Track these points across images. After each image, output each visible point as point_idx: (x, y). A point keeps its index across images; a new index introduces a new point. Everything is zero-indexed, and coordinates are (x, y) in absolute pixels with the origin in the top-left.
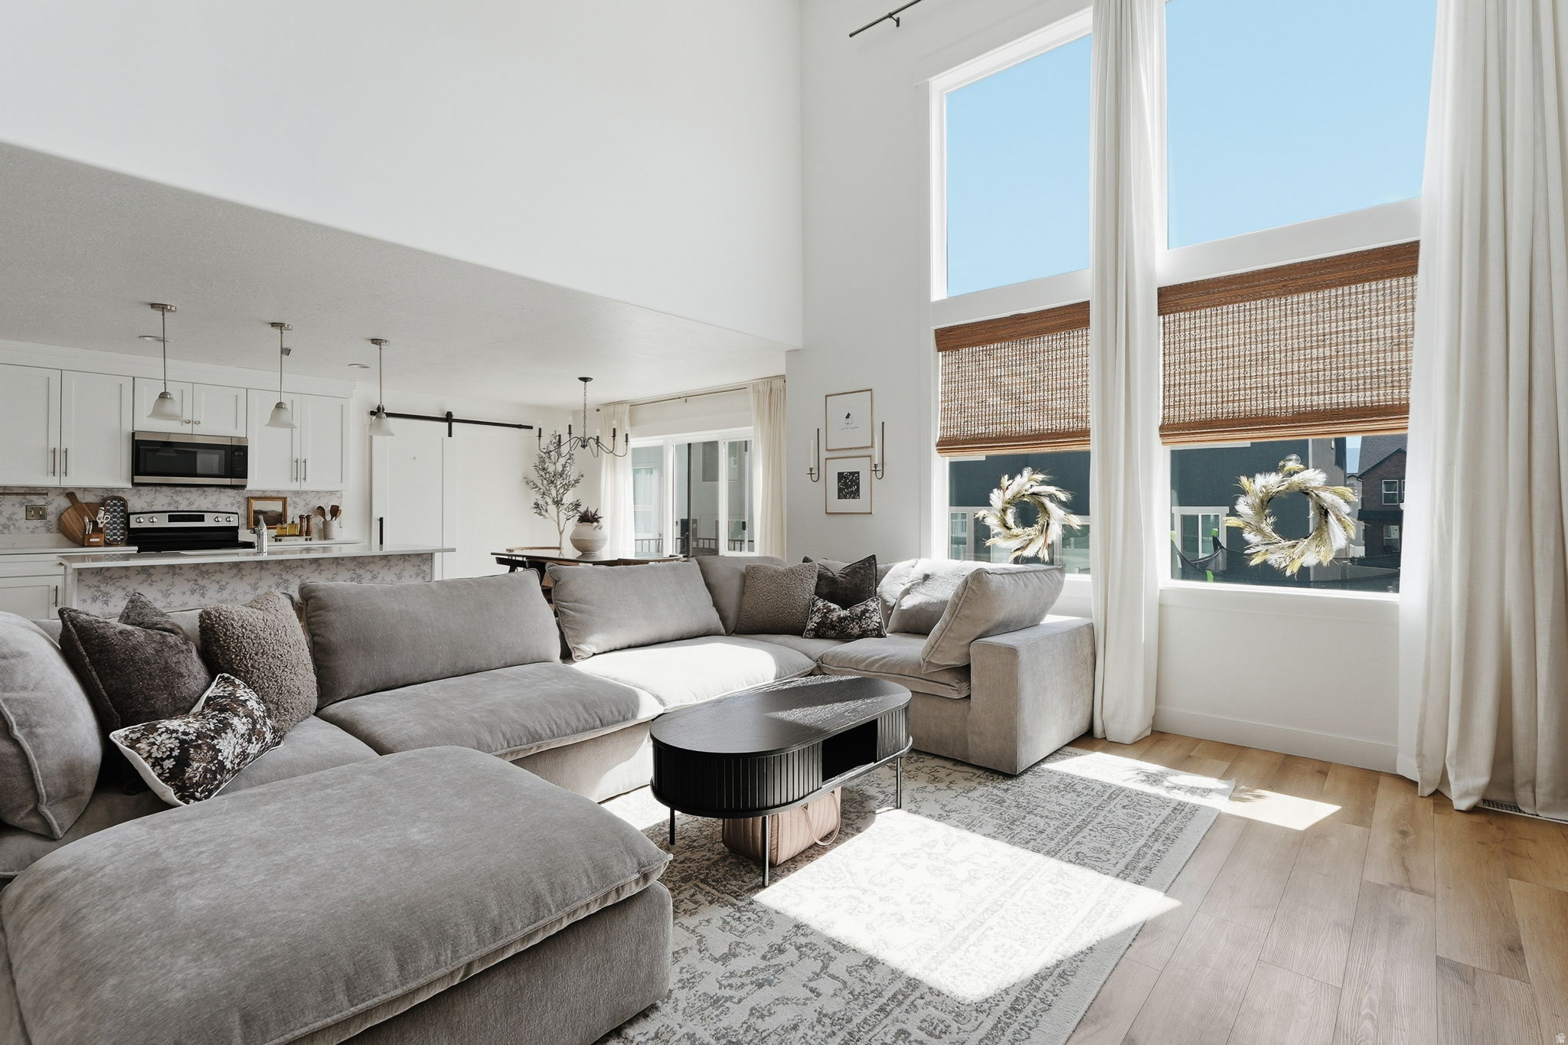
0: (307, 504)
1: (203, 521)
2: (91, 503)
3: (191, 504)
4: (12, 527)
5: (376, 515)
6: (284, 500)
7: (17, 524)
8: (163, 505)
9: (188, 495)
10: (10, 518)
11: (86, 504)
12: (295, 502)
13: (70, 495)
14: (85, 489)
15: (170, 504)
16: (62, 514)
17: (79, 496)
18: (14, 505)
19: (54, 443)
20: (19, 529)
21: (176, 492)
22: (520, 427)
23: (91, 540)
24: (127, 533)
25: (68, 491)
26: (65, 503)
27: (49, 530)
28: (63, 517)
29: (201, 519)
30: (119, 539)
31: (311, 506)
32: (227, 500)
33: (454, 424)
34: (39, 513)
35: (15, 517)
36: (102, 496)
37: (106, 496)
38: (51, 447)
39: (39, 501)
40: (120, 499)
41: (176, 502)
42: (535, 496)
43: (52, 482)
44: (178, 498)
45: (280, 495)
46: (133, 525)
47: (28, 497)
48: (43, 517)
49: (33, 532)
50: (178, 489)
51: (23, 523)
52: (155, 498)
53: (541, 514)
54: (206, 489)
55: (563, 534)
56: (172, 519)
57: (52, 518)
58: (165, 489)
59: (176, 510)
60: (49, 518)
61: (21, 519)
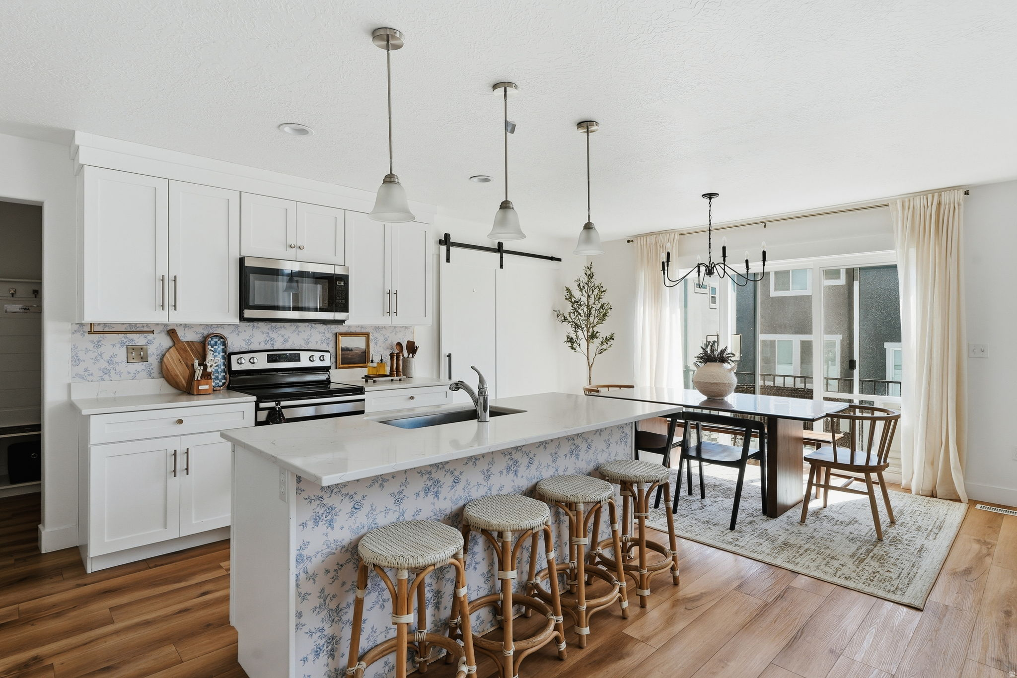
0: (386, 340)
1: (299, 360)
2: (192, 342)
3: (286, 341)
4: (112, 372)
5: (445, 351)
6: (367, 335)
7: (118, 369)
8: (260, 343)
9: (283, 331)
10: (110, 362)
11: (188, 342)
12: (376, 338)
13: (172, 333)
14: (186, 326)
15: (266, 342)
16: (164, 356)
17: (180, 333)
18: (114, 345)
19: (162, 270)
20: (120, 374)
21: (272, 327)
22: (552, 259)
23: (201, 387)
24: (228, 376)
25: (170, 328)
26: (165, 342)
27: (150, 375)
28: (165, 360)
29: (297, 358)
30: (221, 384)
31: (389, 341)
32: (319, 337)
33: (505, 255)
34: (138, 354)
35: (115, 360)
36: (202, 333)
37: (206, 333)
38: (159, 275)
39: (139, 340)
40: (221, 337)
41: (272, 339)
42: (568, 329)
43: (160, 317)
44: (273, 335)
45: (363, 331)
46: (235, 367)
47: (128, 335)
48: (144, 359)
49: (133, 378)
50: (274, 324)
51: (123, 367)
52: (252, 336)
53: (572, 348)
54: (299, 324)
55: (592, 368)
56: (271, 359)
57: (153, 360)
58: (261, 324)
59: (272, 348)
60: (150, 359)
61: (122, 361)
